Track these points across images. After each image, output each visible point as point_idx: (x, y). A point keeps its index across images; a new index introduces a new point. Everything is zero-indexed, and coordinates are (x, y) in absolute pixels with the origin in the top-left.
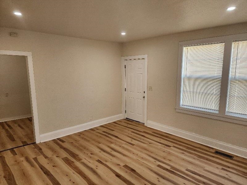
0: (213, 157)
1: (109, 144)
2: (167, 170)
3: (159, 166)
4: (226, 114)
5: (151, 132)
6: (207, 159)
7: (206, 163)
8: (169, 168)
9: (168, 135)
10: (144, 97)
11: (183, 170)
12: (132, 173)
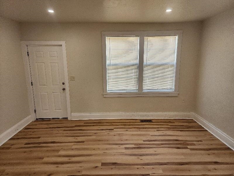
0: (144, 125)
1: (56, 154)
2: (134, 148)
3: (126, 148)
4: (144, 91)
5: (83, 124)
6: (144, 128)
7: (146, 131)
8: (133, 146)
9: (99, 121)
10: (64, 89)
11: (142, 142)
12: (116, 166)
